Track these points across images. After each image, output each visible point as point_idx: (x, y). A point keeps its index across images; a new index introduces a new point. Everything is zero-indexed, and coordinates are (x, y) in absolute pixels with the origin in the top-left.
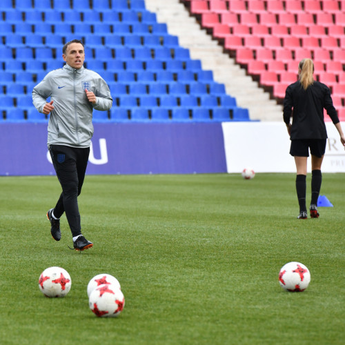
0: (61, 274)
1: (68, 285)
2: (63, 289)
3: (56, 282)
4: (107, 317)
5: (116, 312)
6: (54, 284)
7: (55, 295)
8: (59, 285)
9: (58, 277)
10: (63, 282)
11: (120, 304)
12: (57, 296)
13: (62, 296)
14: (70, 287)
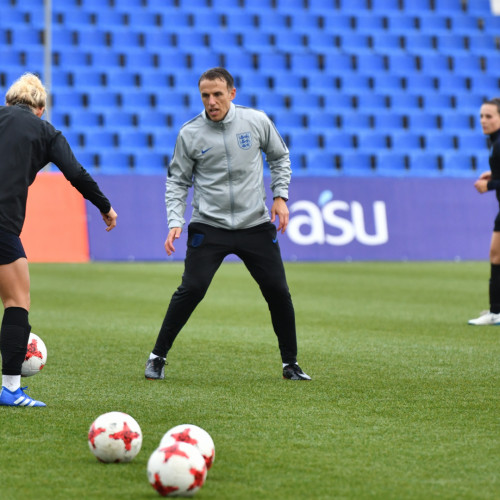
0: (125, 424)
1: (137, 442)
2: (128, 448)
3: (115, 437)
4: (176, 496)
5: (192, 487)
6: (112, 440)
7: (114, 459)
8: (121, 442)
9: (119, 429)
10: (127, 437)
11: (198, 476)
12: (117, 461)
13: (127, 461)
14: (139, 447)
